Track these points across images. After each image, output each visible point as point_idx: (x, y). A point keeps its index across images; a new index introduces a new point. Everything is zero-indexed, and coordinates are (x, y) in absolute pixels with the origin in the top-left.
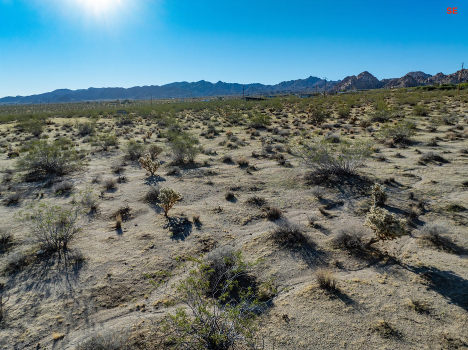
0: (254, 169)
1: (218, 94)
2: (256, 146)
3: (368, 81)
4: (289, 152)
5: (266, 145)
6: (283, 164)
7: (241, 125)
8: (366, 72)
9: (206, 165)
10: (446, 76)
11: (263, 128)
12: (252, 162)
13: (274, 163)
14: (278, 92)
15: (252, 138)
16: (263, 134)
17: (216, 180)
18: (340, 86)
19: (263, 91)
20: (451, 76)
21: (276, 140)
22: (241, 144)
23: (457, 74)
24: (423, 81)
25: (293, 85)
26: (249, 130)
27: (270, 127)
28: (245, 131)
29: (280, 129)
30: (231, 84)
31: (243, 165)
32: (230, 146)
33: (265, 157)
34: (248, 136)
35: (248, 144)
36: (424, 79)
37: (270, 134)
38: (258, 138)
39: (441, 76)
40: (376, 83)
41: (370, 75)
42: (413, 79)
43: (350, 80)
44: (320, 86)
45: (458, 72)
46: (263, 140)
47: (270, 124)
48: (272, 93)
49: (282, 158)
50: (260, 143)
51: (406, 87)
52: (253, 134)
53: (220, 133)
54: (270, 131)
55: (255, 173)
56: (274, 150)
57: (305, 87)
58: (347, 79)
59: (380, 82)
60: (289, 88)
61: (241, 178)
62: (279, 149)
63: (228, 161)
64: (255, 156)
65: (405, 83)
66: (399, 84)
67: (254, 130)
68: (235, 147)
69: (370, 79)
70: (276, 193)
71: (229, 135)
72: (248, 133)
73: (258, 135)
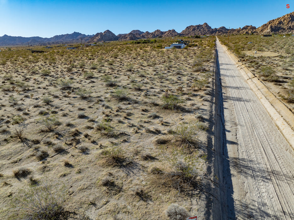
0: (47, 89)
1: (6, 45)
2: (46, 83)
3: (110, 36)
4: (57, 84)
5: (50, 82)
6: (55, 87)
7: (37, 74)
8: (108, 31)
9: (33, 90)
10: (150, 33)
11: (47, 75)
12: (47, 87)
13: (53, 87)
14: (53, 43)
15: (45, 80)
16: (48, 78)
17: (38, 92)
18: (94, 39)
19: (42, 42)
20: (152, 34)
21: (53, 80)
22: (42, 83)
23: (155, 32)
24: (139, 36)
25: (64, 38)
26: (42, 77)
27: (51, 74)
28: (40, 77)
29: (55, 75)
30: (15, 37)
31: (44, 88)
32: (37, 84)
33: (50, 86)
34: (42, 80)
35: (44, 82)
36: (140, 35)
37: (51, 78)
38: (47, 80)
39: (147, 33)
40: (115, 37)
41: (111, 32)
42: (134, 35)
43: (99, 35)
44: (82, 39)
45: (155, 31)
46: (49, 81)
47: (50, 73)
48: (49, 44)
49: (55, 85)
50: (48, 82)
51: (130, 40)
52: (44, 79)
53: (30, 79)
54: (51, 76)
55: (48, 90)
56: (53, 83)
57: (72, 39)
58: (98, 34)
59: (117, 36)
60: (61, 40)
61: (45, 91)
62: (54, 83)
63: (39, 88)
64: (47, 86)
65: (130, 38)
66: (127, 38)
67: (45, 77)
68: (40, 84)
69: (111, 35)
70: (53, 93)
71: (35, 79)
72: (42, 78)
73: (46, 79)
